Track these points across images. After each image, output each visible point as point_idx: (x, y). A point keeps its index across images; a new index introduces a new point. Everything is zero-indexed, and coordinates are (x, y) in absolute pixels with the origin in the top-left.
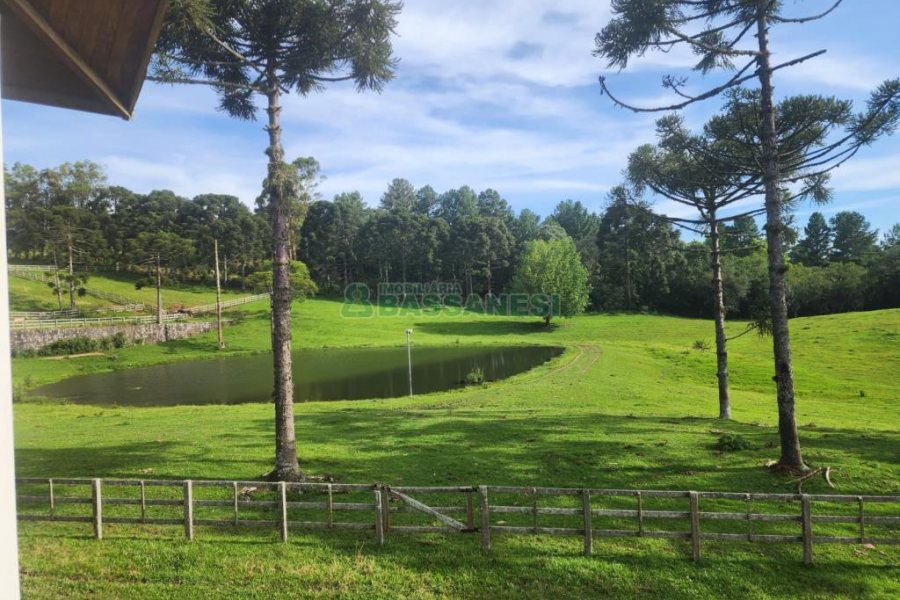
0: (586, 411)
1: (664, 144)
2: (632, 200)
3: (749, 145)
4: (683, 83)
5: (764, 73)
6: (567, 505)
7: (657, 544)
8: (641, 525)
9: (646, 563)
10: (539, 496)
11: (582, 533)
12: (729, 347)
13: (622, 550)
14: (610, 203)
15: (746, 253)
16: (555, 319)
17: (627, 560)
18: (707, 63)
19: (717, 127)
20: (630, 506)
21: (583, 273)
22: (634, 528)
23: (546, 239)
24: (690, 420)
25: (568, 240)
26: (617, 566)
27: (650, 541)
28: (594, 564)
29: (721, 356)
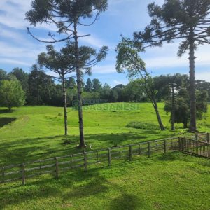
0: (24, 138)
1: (49, 53)
2: (39, 70)
3: (73, 57)
4: (54, 35)
5: (76, 38)
6: (16, 170)
7: (46, 176)
8: (41, 171)
9: (42, 182)
10: (5, 169)
11: (21, 178)
12: (68, 115)
13: (35, 180)
14: (32, 70)
15: (72, 88)
16: (13, 108)
17: (37, 183)
18: (60, 31)
19: (64, 50)
20: (38, 166)
21: (23, 92)
22: (39, 172)
23: (9, 80)
24: (57, 137)
25: (18, 81)
26: (33, 186)
27: (43, 175)
28: (25, 187)
29: (66, 117)
